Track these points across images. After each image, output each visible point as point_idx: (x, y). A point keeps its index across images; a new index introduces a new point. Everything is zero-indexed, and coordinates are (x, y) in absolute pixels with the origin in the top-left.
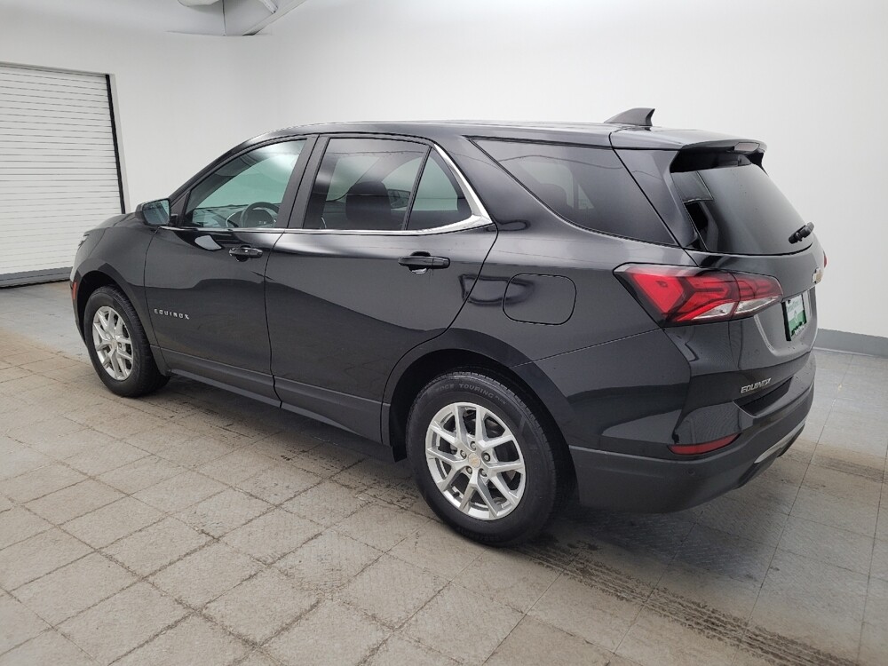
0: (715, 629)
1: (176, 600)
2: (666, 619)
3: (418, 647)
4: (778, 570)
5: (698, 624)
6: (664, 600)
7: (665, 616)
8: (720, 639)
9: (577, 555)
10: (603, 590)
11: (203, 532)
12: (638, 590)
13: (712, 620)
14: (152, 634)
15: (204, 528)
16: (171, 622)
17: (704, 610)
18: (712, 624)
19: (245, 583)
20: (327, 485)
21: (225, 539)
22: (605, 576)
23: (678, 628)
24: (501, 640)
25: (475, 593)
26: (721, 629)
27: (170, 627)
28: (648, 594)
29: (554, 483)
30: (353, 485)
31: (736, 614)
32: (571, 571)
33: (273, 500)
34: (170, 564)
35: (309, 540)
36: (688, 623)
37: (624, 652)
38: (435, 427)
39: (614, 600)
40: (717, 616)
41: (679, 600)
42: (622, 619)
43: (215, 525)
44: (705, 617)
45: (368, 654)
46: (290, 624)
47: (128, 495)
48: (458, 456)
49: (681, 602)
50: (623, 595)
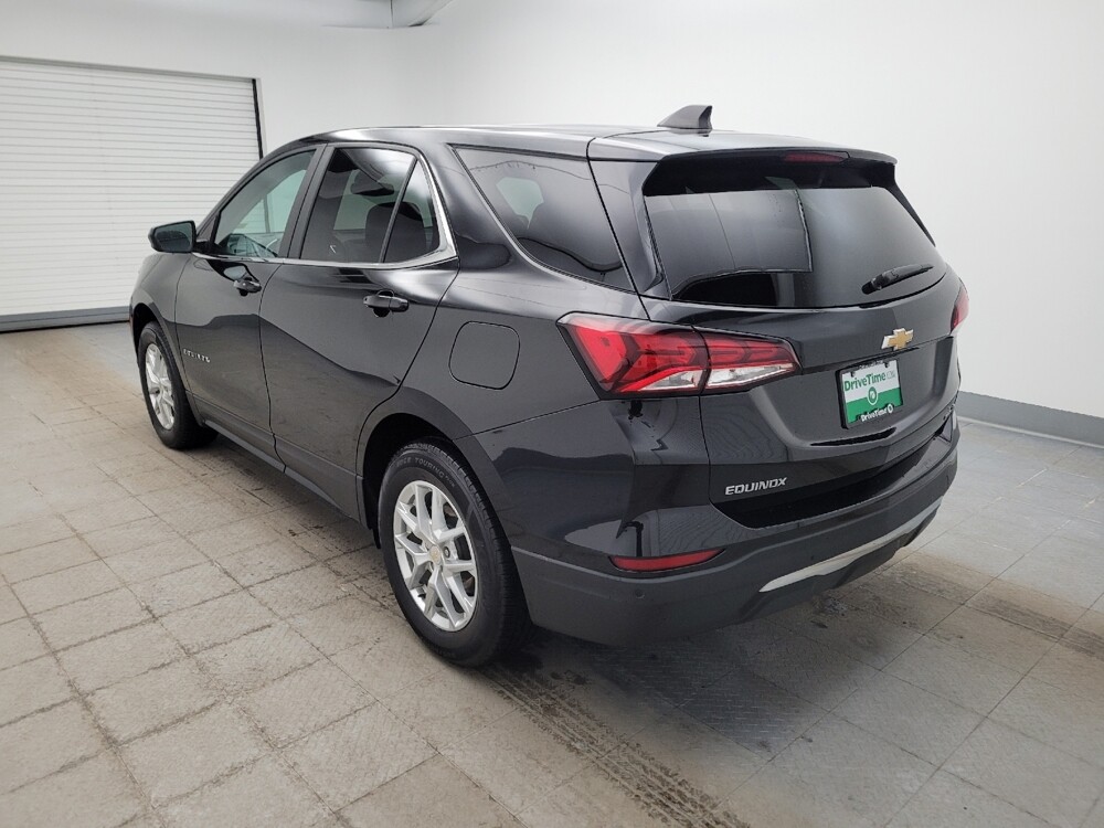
0: (667, 806)
1: (69, 681)
2: (611, 784)
3: (287, 774)
4: (810, 741)
5: (650, 796)
6: (625, 759)
7: (613, 779)
8: (665, 820)
9: (551, 688)
10: (556, 736)
11: (147, 608)
12: (601, 742)
13: (673, 794)
14: (19, 715)
15: (151, 604)
16: (45, 705)
17: (669, 779)
18: (667, 798)
19: (150, 672)
20: (317, 570)
21: (164, 620)
22: (571, 719)
23: (620, 796)
24: (388, 780)
25: (397, 718)
26: (675, 808)
27: (43, 710)
28: (610, 748)
29: (503, 591)
30: (344, 573)
31: (710, 790)
32: (531, 707)
33: (244, 581)
34: (91, 640)
35: (254, 631)
36: (638, 792)
37: (526, 817)
38: (402, 510)
39: (562, 750)
40: (682, 789)
41: (646, 763)
42: (555, 775)
43: (166, 602)
44: (665, 789)
45: (226, 772)
46: (167, 725)
47: (101, 559)
48: (423, 547)
49: (647, 765)
50: (578, 745)
